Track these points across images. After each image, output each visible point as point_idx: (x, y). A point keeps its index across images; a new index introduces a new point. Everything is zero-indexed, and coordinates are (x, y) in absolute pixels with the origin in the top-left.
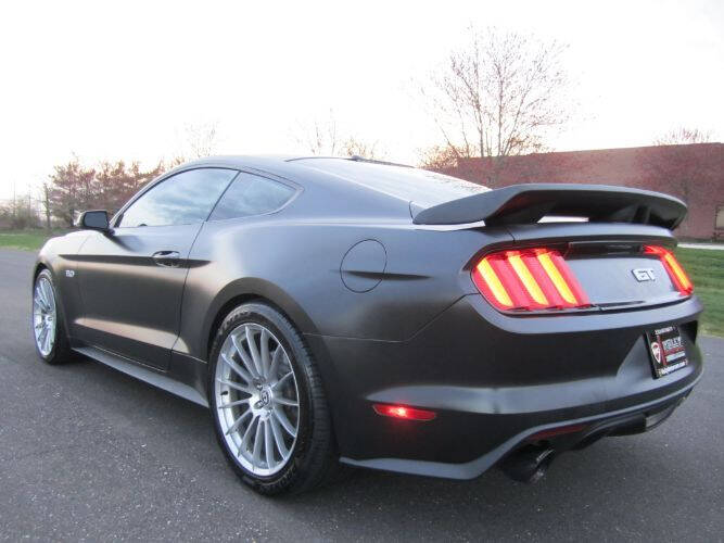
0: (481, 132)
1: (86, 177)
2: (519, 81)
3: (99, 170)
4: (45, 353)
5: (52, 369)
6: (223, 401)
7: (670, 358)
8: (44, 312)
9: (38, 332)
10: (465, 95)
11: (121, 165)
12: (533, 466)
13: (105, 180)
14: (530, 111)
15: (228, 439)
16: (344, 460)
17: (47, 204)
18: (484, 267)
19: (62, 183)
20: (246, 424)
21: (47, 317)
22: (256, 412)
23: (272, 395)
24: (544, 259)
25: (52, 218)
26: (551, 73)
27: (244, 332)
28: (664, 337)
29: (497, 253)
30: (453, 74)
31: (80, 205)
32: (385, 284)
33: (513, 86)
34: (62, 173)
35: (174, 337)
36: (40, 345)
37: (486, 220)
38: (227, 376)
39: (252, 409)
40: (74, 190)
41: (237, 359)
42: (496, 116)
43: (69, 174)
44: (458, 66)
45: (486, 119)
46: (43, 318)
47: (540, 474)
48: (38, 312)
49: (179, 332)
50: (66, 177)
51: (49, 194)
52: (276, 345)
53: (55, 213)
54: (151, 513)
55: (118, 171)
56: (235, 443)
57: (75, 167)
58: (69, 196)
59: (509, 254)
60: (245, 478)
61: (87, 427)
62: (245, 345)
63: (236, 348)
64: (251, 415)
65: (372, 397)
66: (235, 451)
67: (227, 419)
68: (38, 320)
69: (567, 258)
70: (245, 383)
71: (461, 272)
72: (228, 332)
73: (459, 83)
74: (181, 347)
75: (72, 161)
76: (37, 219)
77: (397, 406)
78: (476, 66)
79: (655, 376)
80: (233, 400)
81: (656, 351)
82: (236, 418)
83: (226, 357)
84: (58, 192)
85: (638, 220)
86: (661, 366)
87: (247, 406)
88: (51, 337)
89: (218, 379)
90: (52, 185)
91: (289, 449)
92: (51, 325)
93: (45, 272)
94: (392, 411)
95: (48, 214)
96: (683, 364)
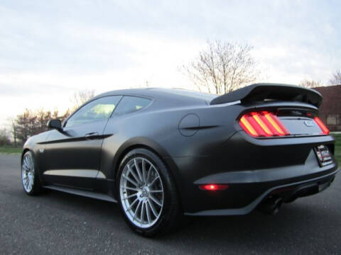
0: (217, 88)
1: (33, 120)
2: (232, 64)
3: (39, 116)
4: (28, 191)
5: (32, 198)
6: (124, 196)
7: (325, 159)
8: (27, 171)
9: (24, 181)
10: (208, 71)
11: (49, 113)
12: (274, 206)
13: (42, 120)
14: (238, 77)
15: (128, 214)
16: (186, 214)
17: (15, 134)
18: (243, 120)
19: (22, 123)
20: (135, 206)
21: (29, 173)
22: (141, 199)
23: (148, 190)
24: (268, 117)
25: (17, 140)
26: (246, 59)
27: (134, 163)
28: (322, 150)
29: (248, 113)
30: (202, 63)
31: (30, 132)
32: (200, 132)
33: (229, 66)
34: (21, 118)
35: (97, 171)
36: (25, 187)
37: (241, 100)
38: (125, 185)
39: (139, 198)
40: (27, 126)
41: (130, 176)
42: (223, 80)
43: (25, 119)
44: (204, 59)
45: (218, 82)
46: (27, 174)
47: (276, 211)
48: (24, 172)
49: (99, 169)
50: (23, 120)
51: (15, 128)
52: (150, 166)
53: (18, 137)
54: (97, 247)
55: (47, 117)
56: (131, 216)
57: (28, 115)
58: (25, 129)
59: (253, 113)
60: (137, 230)
61: (56, 217)
62: (134, 169)
63: (130, 170)
64: (138, 201)
65: (197, 182)
66: (131, 219)
67: (126, 205)
68: (24, 176)
69: (278, 116)
70: (135, 187)
71: (234, 121)
72: (125, 164)
73: (205, 66)
74: (101, 175)
75: (26, 112)
76: (9, 141)
77: (210, 184)
78: (212, 58)
79: (321, 166)
80: (128, 195)
81: (319, 156)
82: (130, 204)
83: (125, 176)
84: (19, 127)
85: (304, 101)
86: (322, 162)
87: (136, 197)
88: (31, 182)
89: (121, 186)
90: (16, 124)
91: (158, 213)
92: (31, 177)
93: (28, 153)
94: (207, 187)
95: (15, 138)
96: (330, 162)
